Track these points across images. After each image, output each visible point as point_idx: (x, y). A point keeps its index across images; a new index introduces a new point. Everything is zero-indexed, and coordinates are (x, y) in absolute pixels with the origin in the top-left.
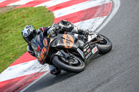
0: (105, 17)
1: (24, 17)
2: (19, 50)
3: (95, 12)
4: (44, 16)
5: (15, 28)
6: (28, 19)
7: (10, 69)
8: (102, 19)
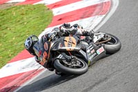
0: (104, 16)
1: (23, 14)
2: (18, 47)
3: (94, 10)
4: (43, 14)
5: (14, 25)
6: (28, 16)
7: (8, 66)
8: (100, 18)
